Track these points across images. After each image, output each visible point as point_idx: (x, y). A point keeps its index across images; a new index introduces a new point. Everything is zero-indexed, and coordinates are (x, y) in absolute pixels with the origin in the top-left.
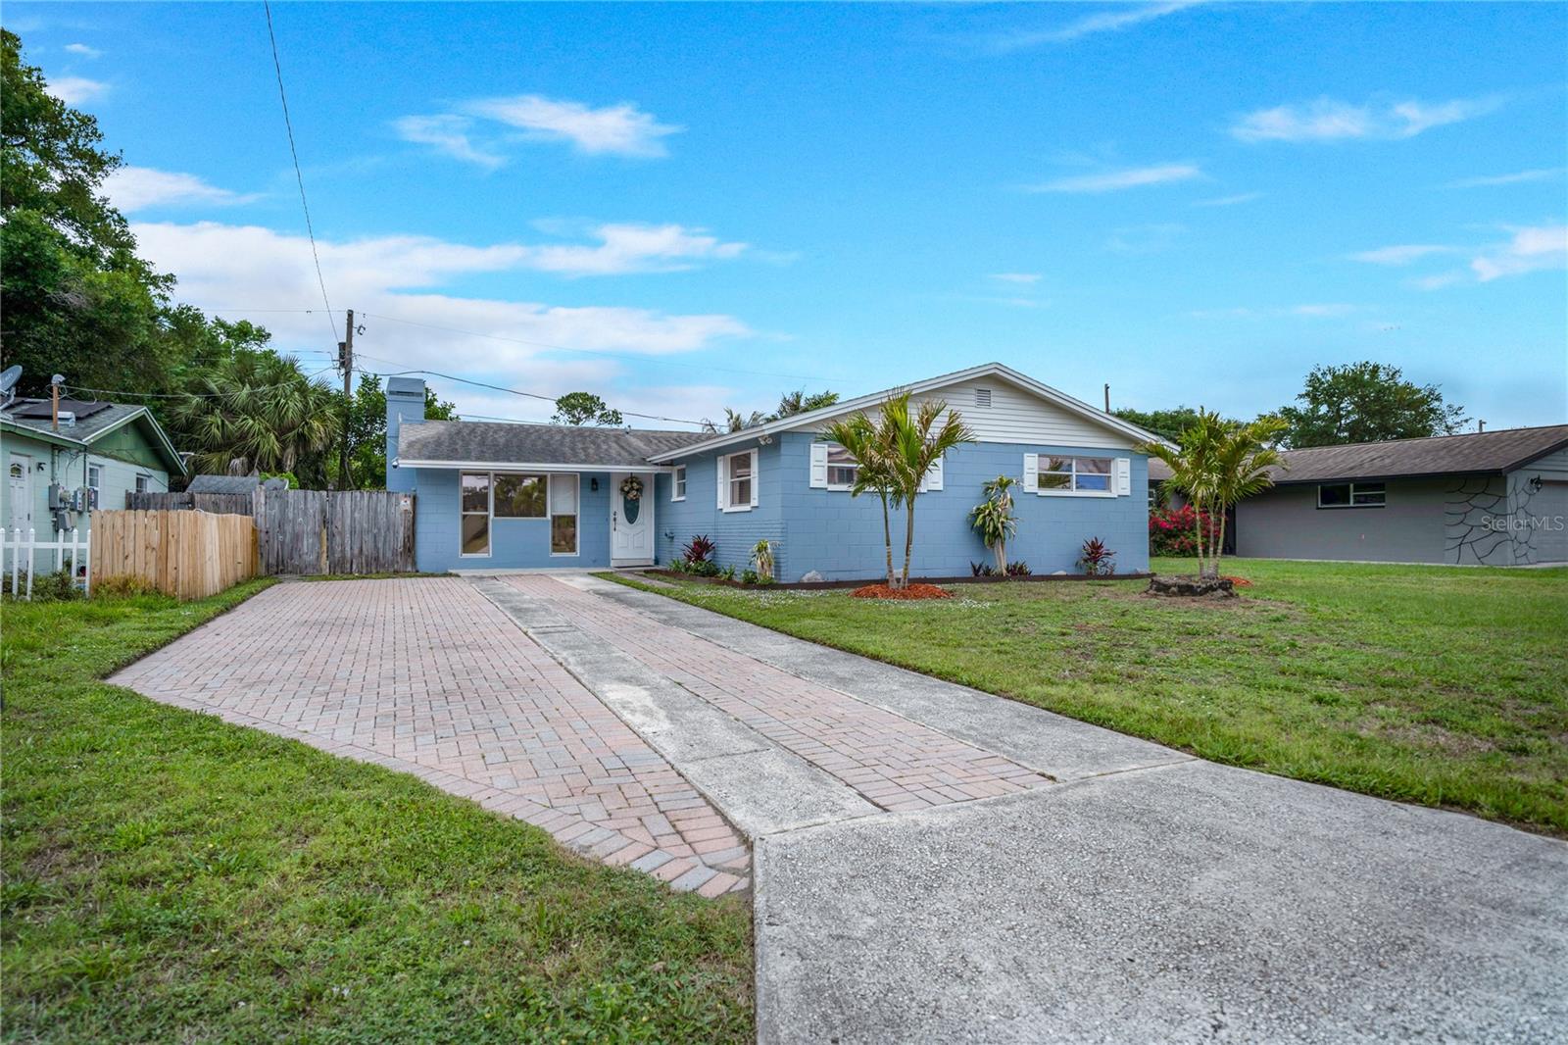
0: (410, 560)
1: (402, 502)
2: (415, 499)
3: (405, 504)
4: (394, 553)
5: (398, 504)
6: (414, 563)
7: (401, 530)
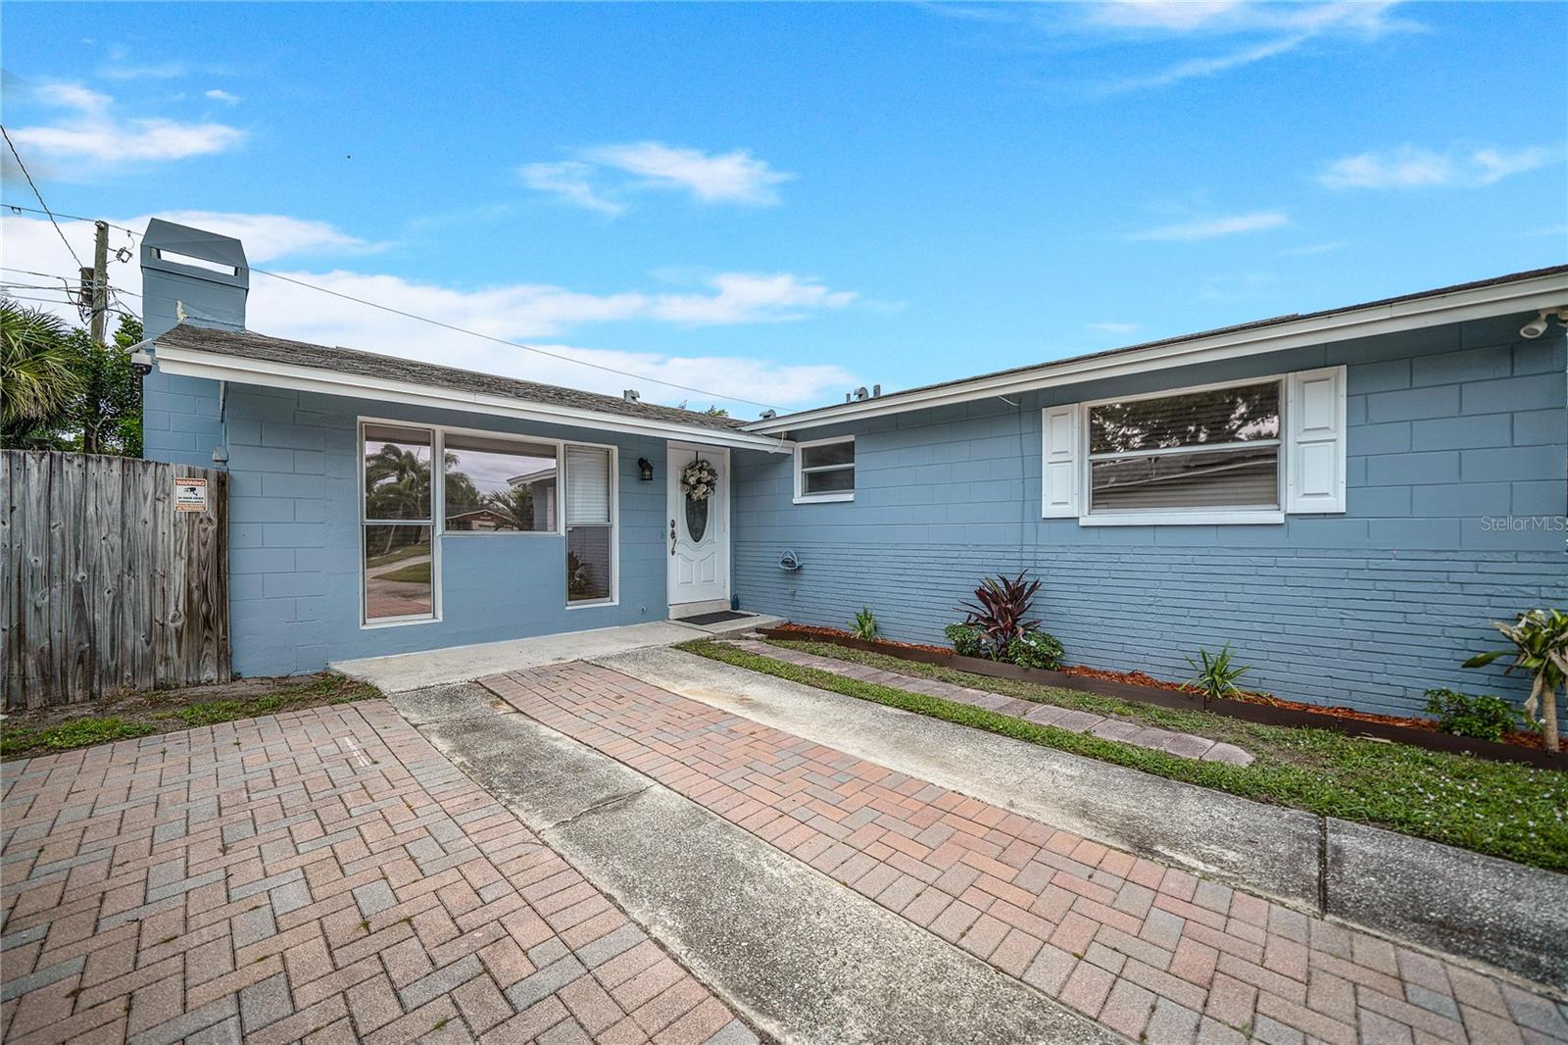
0: (211, 650)
1: (180, 491)
2: (223, 487)
3: (191, 497)
4: (155, 633)
5: (163, 495)
6: (225, 657)
7: (179, 569)
